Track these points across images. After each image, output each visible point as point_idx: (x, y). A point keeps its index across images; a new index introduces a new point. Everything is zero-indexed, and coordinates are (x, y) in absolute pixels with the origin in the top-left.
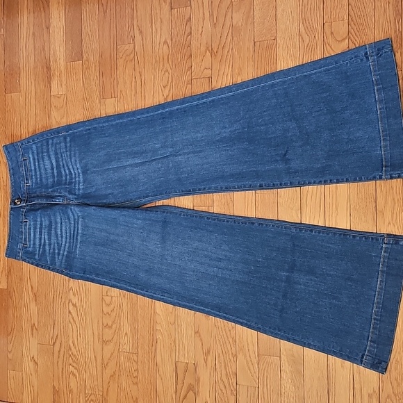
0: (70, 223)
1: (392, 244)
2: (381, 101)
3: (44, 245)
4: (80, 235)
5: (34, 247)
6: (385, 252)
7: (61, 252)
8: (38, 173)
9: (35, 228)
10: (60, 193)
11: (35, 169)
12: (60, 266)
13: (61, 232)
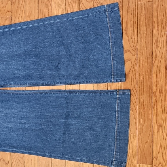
1: (122, 95)
2: (112, 38)
6: (118, 100)
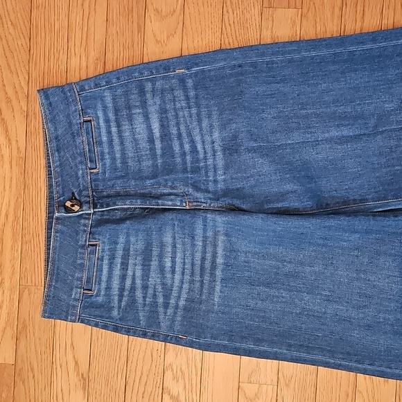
0: (193, 245)
3: (133, 289)
4: (220, 267)
5: (108, 295)
7: (172, 301)
8: (117, 148)
9: (112, 258)
10: (172, 188)
11: (111, 142)
12: (171, 327)
13: (174, 262)
